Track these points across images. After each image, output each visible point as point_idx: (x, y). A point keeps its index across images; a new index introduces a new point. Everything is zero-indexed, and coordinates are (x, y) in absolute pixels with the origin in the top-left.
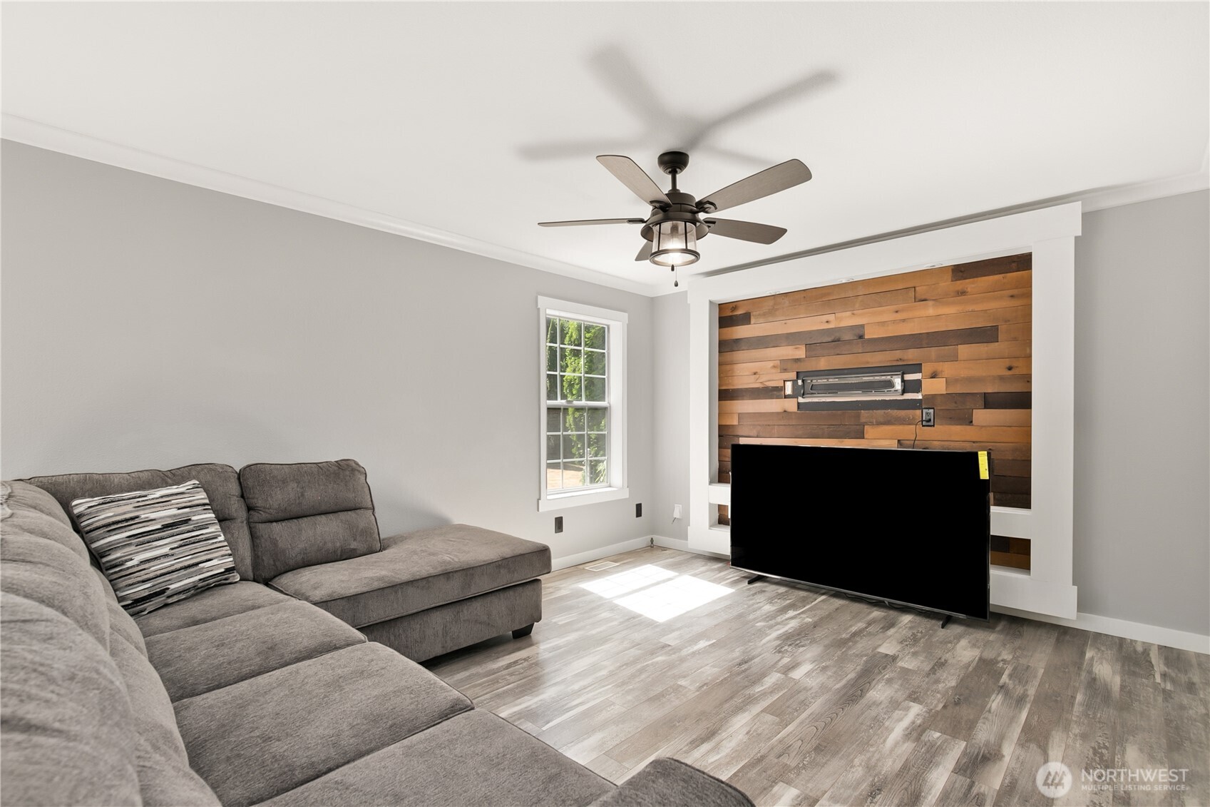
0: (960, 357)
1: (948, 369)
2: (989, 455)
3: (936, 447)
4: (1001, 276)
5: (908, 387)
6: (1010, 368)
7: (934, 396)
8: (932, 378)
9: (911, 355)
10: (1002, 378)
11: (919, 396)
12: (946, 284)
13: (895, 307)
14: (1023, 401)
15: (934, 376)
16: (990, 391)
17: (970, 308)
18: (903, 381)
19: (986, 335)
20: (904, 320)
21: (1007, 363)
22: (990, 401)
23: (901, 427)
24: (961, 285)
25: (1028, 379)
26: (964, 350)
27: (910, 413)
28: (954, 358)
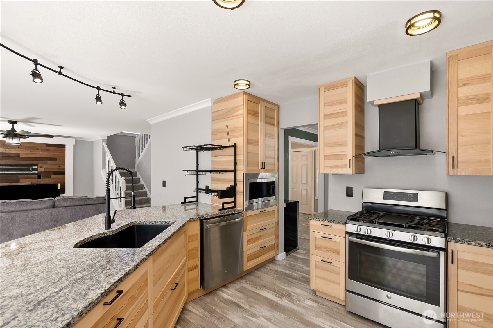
0: (48, 163)
1: (45, 166)
2: (60, 184)
3: (42, 183)
4: (58, 148)
5: (33, 170)
6: (59, 167)
7: (41, 172)
8: (41, 168)
9: (35, 162)
10: (58, 169)
11: (37, 172)
12: (44, 147)
13: (30, 150)
14: (63, 173)
15: (41, 167)
16: (55, 171)
17: (51, 153)
18: (32, 168)
19: (54, 159)
20: (33, 154)
21: (59, 166)
22: (55, 173)
23: (32, 179)
24: (48, 148)
25: (65, 169)
26: (49, 162)
27: (34, 176)
28: (47, 164)
